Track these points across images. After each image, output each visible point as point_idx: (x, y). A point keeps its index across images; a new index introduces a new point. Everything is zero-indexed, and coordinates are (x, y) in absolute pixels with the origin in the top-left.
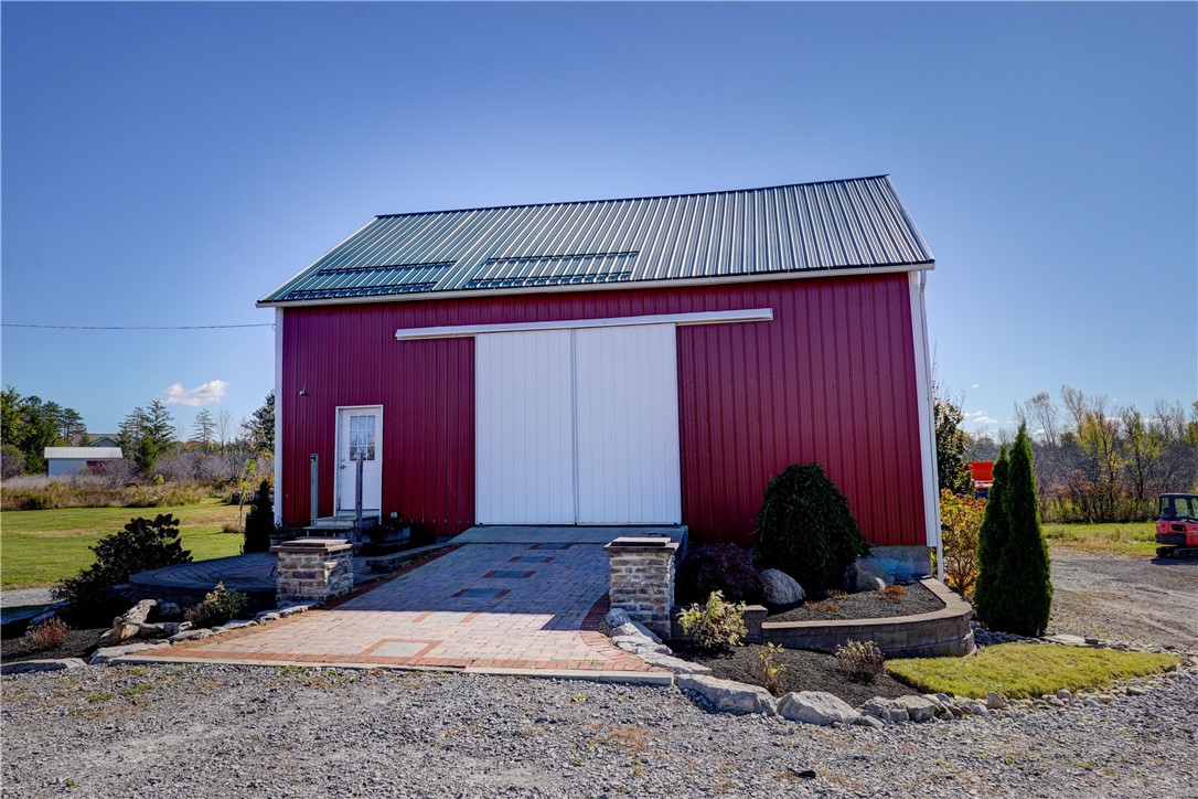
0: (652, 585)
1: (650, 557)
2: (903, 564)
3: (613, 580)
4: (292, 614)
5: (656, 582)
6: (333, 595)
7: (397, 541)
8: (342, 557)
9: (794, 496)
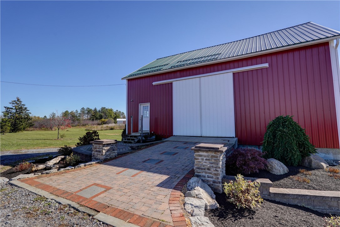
0: (213, 167)
1: (212, 154)
2: (328, 155)
3: (196, 163)
4: (88, 165)
5: (214, 166)
6: (107, 158)
7: (151, 139)
8: (112, 146)
9: (281, 128)
